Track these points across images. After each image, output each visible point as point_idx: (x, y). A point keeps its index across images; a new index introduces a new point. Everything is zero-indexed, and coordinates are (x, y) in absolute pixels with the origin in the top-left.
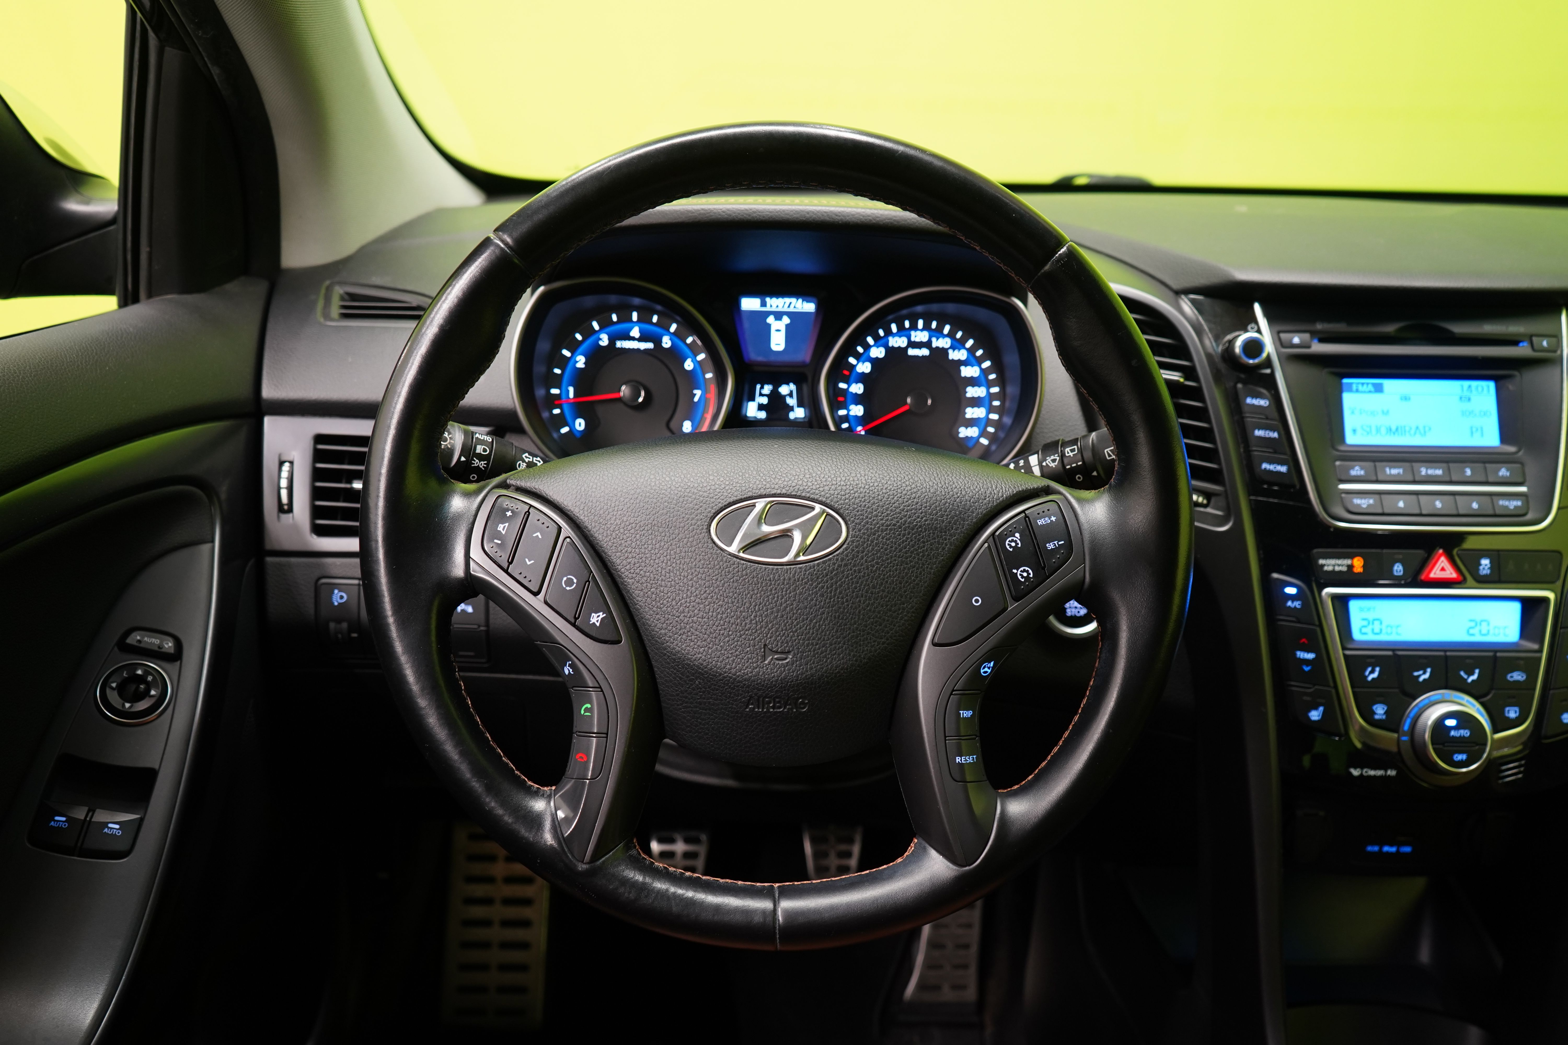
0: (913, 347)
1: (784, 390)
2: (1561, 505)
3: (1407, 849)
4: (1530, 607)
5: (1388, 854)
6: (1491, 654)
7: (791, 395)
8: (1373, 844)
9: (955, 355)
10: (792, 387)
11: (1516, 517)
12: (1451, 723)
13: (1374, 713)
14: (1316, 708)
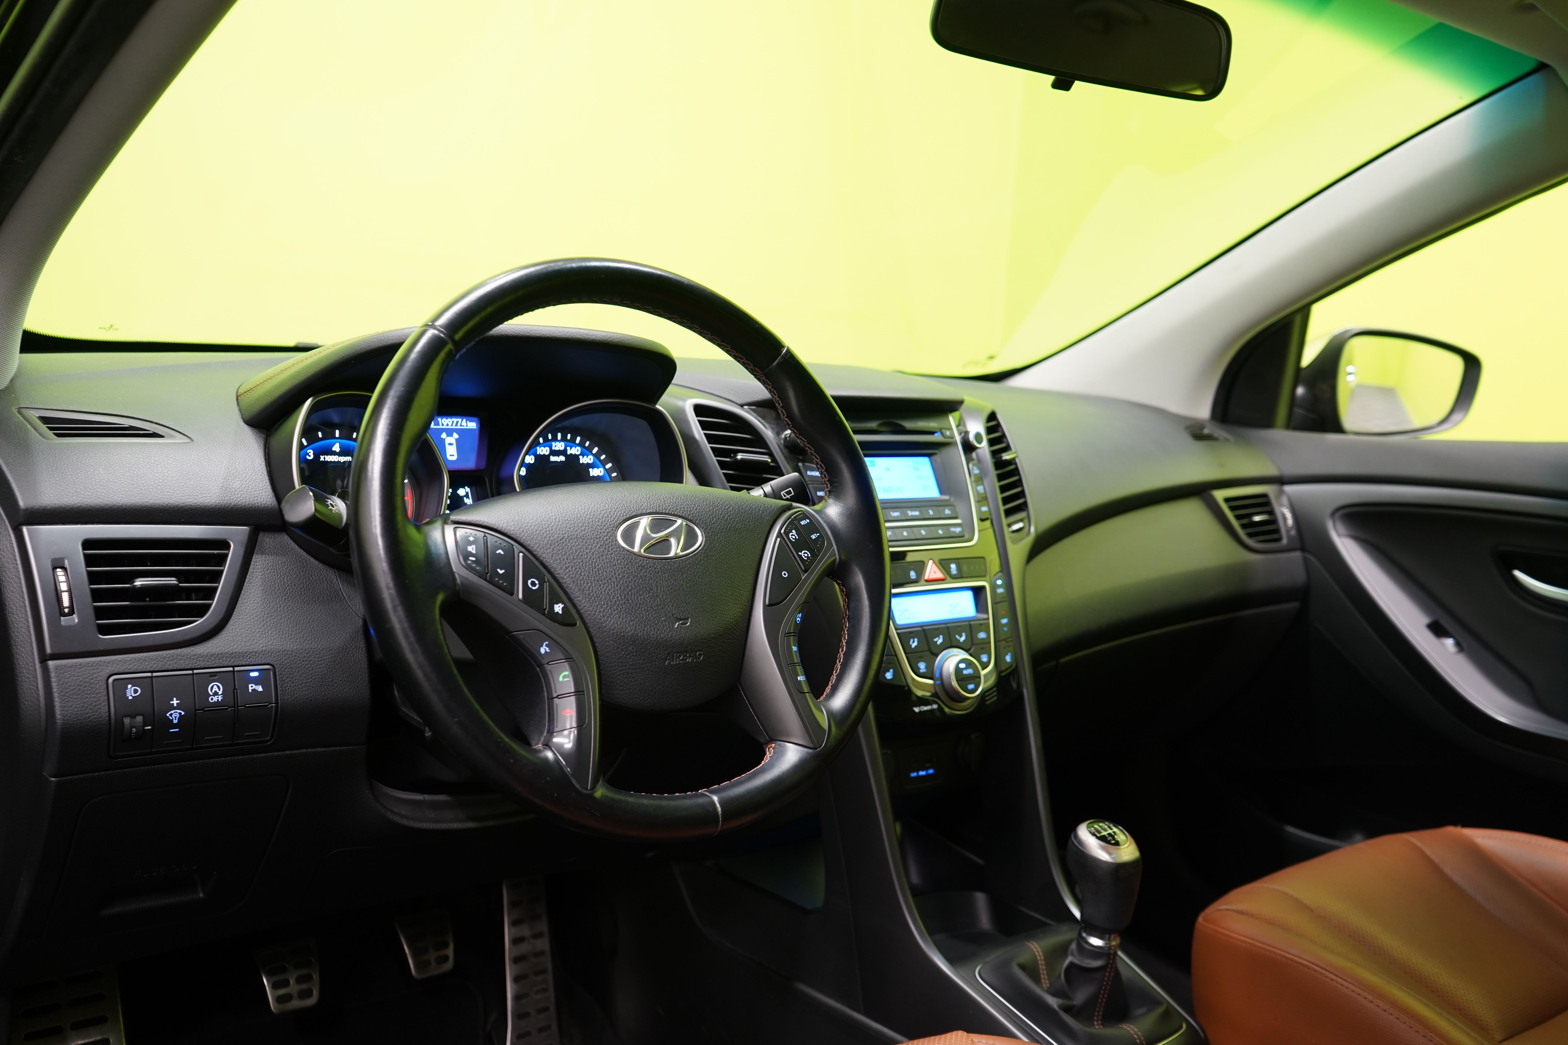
0: (554, 456)
1: (461, 492)
2: (980, 529)
3: (931, 771)
4: (978, 592)
5: (922, 776)
6: (967, 623)
7: (467, 496)
8: (913, 771)
9: (584, 460)
10: (468, 489)
11: (959, 538)
12: (962, 666)
13: (919, 669)
14: (889, 671)
